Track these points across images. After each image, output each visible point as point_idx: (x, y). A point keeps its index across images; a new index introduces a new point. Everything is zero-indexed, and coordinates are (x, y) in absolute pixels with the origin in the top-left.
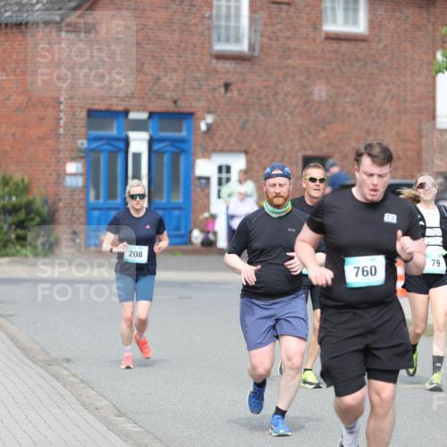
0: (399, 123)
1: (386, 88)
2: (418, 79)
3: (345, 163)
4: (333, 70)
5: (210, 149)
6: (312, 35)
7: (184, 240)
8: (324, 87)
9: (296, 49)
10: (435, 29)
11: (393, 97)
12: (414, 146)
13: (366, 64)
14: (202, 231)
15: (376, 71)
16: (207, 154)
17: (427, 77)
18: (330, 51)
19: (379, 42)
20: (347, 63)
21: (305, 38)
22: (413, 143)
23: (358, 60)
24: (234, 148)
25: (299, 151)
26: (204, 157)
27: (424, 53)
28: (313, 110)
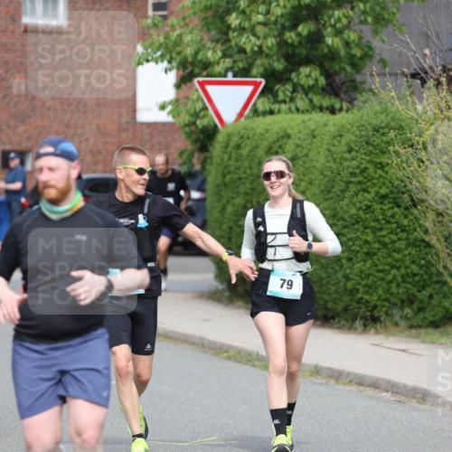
6: (11, 28)
8: (22, 81)
21: (4, 31)
22: (114, 136)
28: (12, 104)
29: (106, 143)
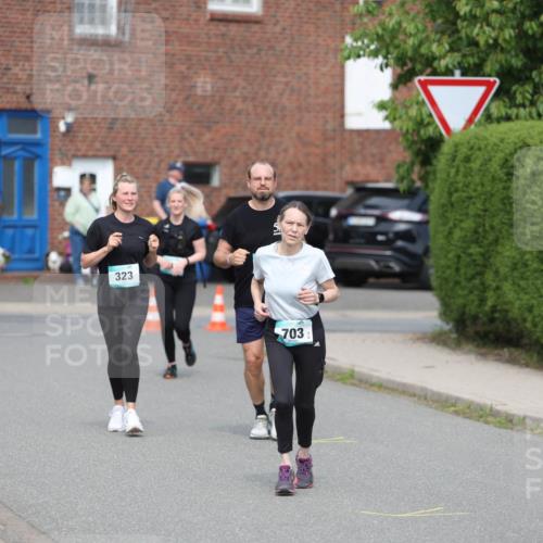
0: (300, 121)
1: (284, 80)
2: (324, 70)
3: (235, 170)
4: (219, 59)
5: (70, 154)
6: (194, 16)
7: (38, 265)
8: (208, 80)
9: (176, 32)
10: (344, 9)
11: (292, 90)
12: (318, 151)
13: (260, 50)
14: (60, 254)
15: (272, 60)
16: (67, 161)
17: (333, 67)
18: (216, 35)
19: (275, 25)
20: (237, 49)
21: (187, 20)
22: (317, 146)
23: (249, 46)
24: (100, 153)
25: (179, 156)
26: (63, 164)
27: (330, 37)
28: (195, 107)
29: (308, 155)
